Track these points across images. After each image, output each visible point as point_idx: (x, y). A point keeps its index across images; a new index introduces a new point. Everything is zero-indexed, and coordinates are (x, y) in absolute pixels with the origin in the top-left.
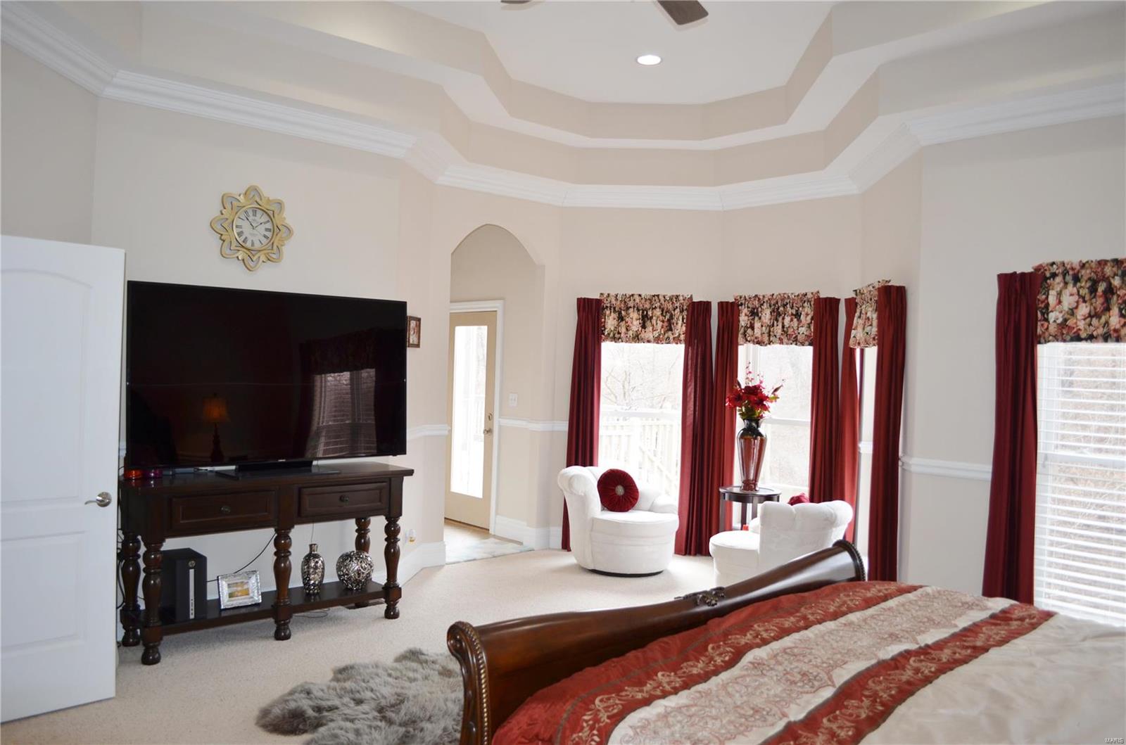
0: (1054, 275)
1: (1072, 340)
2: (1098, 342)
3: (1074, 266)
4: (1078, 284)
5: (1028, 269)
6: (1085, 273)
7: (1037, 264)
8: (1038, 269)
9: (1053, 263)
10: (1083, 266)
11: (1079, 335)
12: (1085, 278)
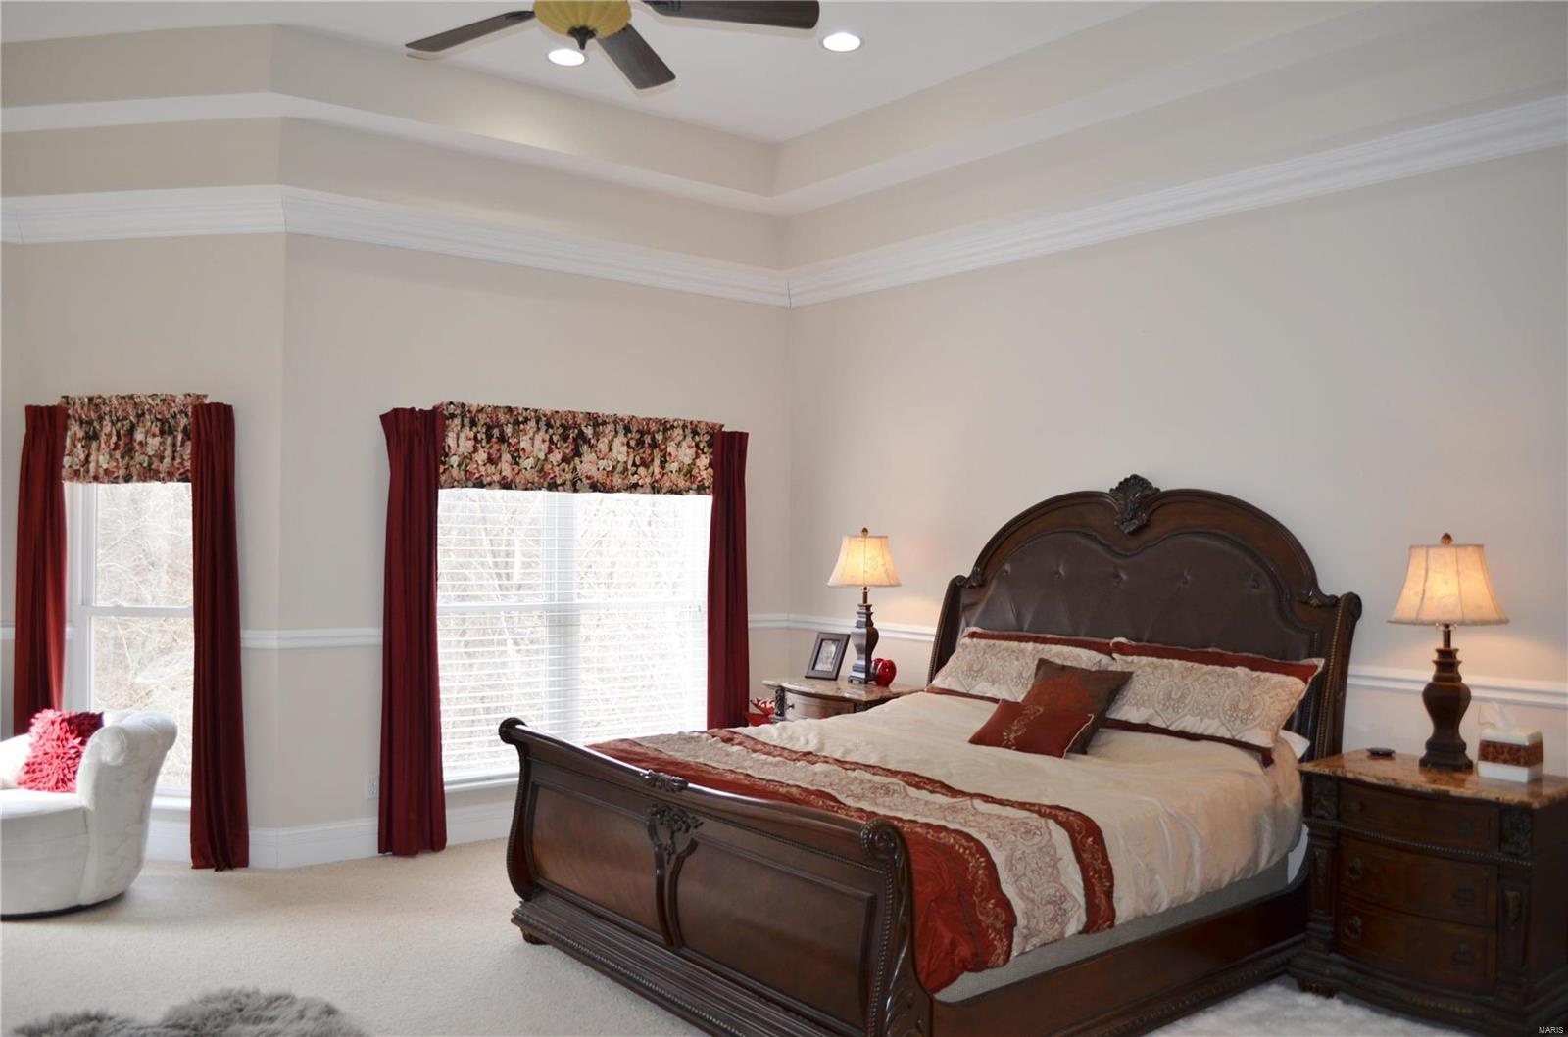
0: (452, 416)
1: (475, 486)
2: (494, 489)
3: (472, 409)
4: (475, 429)
5: (428, 408)
6: (482, 418)
7: (437, 403)
8: (434, 408)
9: (451, 403)
10: (481, 411)
11: (482, 481)
12: (482, 422)
